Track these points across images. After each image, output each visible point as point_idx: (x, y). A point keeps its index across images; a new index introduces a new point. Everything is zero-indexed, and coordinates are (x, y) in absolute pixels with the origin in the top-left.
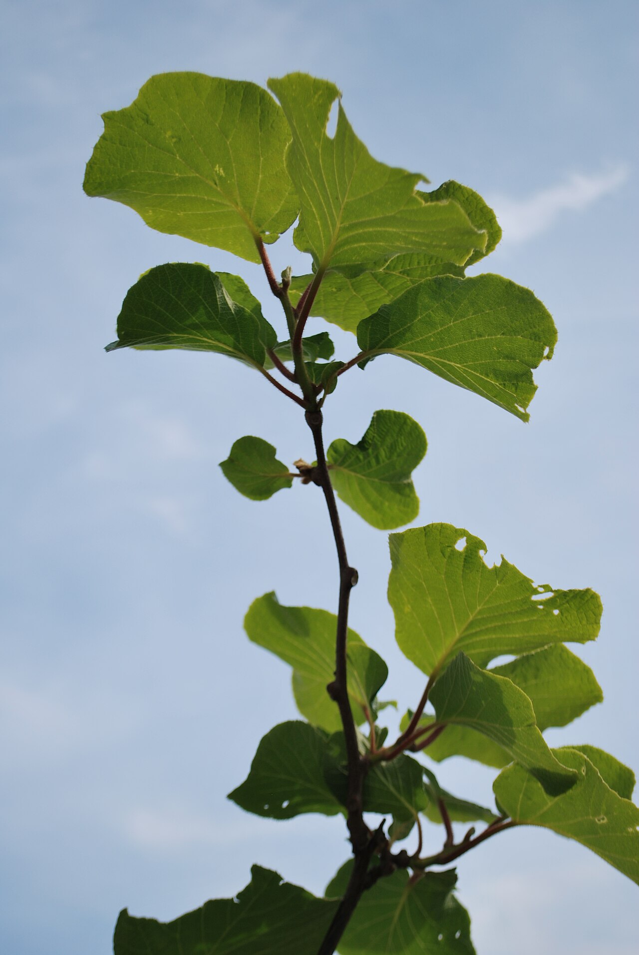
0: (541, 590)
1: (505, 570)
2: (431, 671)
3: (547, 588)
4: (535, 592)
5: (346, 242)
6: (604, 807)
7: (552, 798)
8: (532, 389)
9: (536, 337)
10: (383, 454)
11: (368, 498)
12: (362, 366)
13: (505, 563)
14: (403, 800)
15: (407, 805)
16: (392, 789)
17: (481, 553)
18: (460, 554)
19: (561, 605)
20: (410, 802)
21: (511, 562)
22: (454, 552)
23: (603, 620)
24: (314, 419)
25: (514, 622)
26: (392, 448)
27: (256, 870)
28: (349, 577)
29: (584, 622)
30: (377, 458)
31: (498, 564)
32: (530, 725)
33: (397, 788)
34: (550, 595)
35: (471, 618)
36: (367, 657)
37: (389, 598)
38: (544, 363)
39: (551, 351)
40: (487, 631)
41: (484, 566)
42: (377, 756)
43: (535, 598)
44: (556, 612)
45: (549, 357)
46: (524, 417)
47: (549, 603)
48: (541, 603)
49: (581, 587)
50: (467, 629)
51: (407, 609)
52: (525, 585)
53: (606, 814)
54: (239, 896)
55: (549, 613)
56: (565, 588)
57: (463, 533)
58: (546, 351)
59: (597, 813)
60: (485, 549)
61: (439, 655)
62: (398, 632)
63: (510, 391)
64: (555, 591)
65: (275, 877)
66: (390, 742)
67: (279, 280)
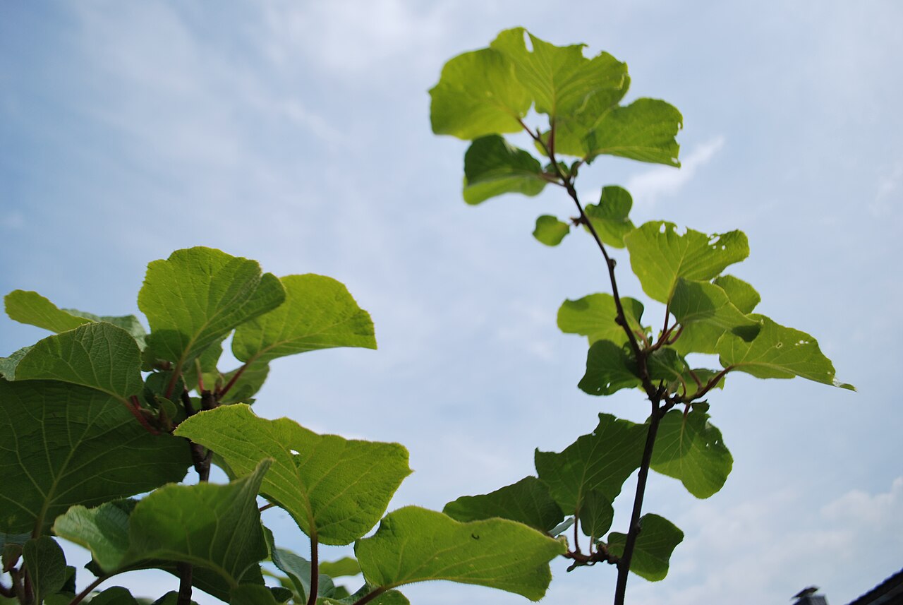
0: (712, 237)
1: (690, 234)
2: (667, 301)
3: (715, 235)
4: (709, 239)
5: (561, 98)
6: (779, 337)
7: (749, 343)
8: (677, 147)
9: (672, 121)
10: (612, 207)
11: (610, 232)
12: (589, 163)
13: (689, 231)
14: (669, 368)
15: (673, 371)
16: (663, 364)
17: (674, 229)
18: (664, 234)
19: (725, 243)
20: (674, 370)
21: (692, 228)
22: (660, 234)
23: (749, 244)
24: (572, 192)
25: (703, 260)
26: (616, 203)
27: (601, 415)
28: (611, 264)
29: (740, 248)
30: (609, 210)
31: (686, 232)
32: (726, 304)
33: (665, 363)
34: (718, 238)
35: (680, 266)
36: (631, 303)
37: (634, 271)
38: (679, 133)
39: (682, 124)
40: (690, 270)
41: (678, 236)
42: (649, 350)
43: (710, 243)
44: (723, 248)
45: (681, 128)
46: (678, 165)
47: (719, 244)
48: (714, 245)
49: (733, 229)
50: (679, 272)
51: (645, 273)
52: (703, 238)
53: (781, 341)
54: (595, 431)
55: (720, 249)
56: (725, 232)
57: (662, 222)
58: (679, 126)
59: (776, 343)
60: (675, 226)
61: (669, 291)
62: (643, 287)
63: (667, 151)
64: (721, 235)
65: (611, 417)
66: (655, 342)
67: (535, 134)
